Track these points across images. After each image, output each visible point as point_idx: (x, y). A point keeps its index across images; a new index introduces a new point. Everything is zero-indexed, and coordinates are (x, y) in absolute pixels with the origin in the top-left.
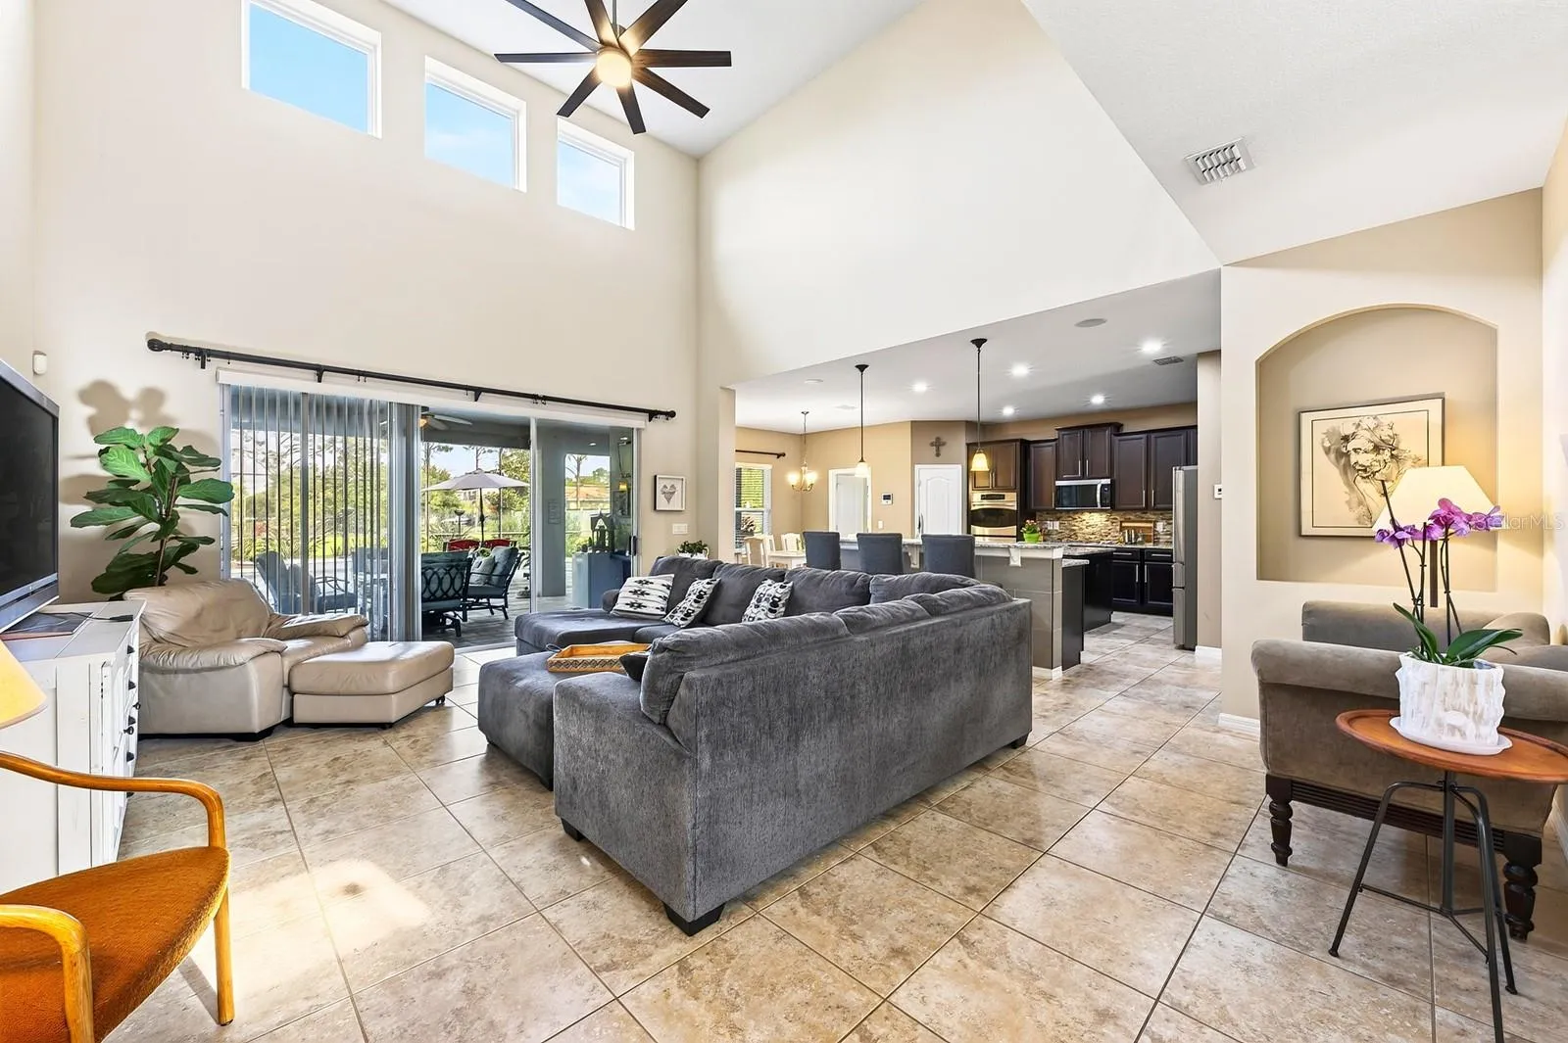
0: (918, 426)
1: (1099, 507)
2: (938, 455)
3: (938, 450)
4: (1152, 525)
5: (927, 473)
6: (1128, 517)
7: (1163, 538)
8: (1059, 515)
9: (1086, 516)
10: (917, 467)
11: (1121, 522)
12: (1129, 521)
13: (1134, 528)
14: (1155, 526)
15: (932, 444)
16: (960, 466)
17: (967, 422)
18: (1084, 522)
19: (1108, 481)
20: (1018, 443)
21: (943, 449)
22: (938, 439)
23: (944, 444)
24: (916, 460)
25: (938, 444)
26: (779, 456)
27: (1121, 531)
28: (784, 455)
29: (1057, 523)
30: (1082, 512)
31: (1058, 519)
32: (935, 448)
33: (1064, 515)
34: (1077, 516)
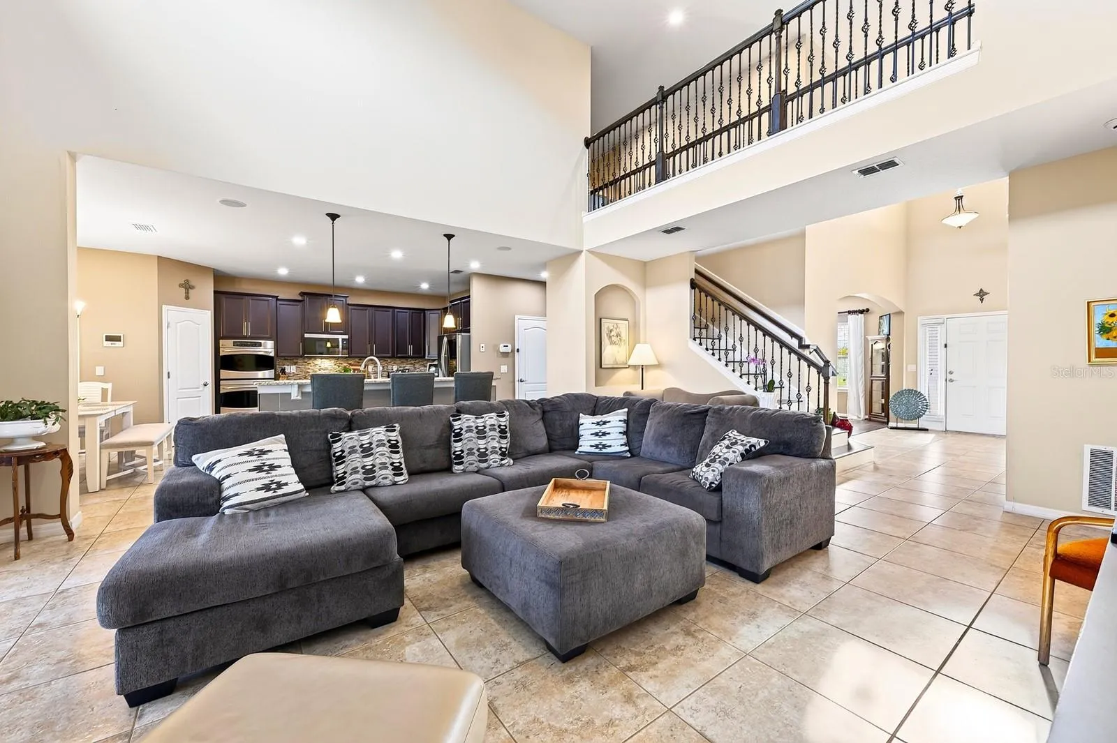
0: (165, 263)
2: (187, 298)
3: (187, 293)
5: (172, 313)
10: (165, 308)
15: (181, 286)
16: (210, 312)
19: (346, 337)
20: (274, 299)
21: (191, 292)
22: (187, 281)
23: (192, 287)
24: (163, 300)
25: (187, 287)
30: (315, 358)
31: (297, 363)
32: (183, 290)
33: (300, 361)
34: (311, 362)
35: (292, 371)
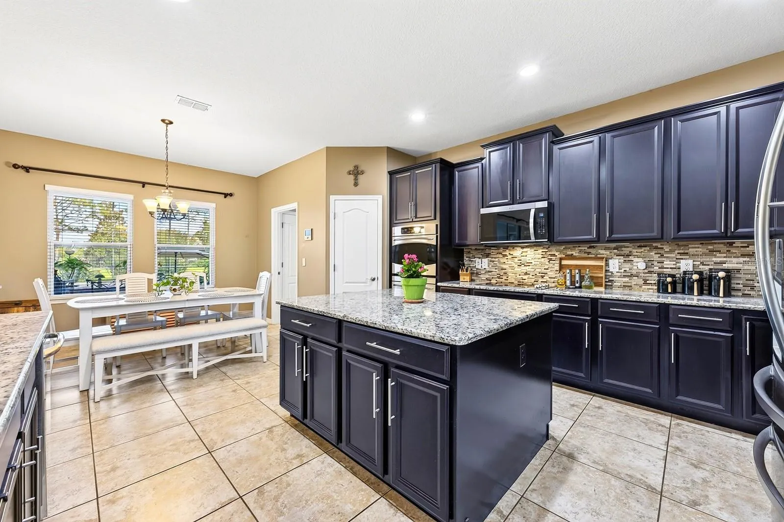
0: (333, 153)
1: (533, 239)
2: (356, 184)
3: (356, 179)
4: (603, 263)
5: (340, 204)
6: (569, 253)
7: (619, 281)
8: (487, 251)
9: (517, 252)
10: (332, 198)
11: (561, 259)
12: (571, 257)
13: (577, 266)
14: (607, 265)
15: (349, 173)
16: (382, 196)
17: (388, 148)
18: (516, 260)
19: (543, 205)
20: (438, 165)
21: (361, 178)
22: (356, 167)
23: (362, 173)
24: (331, 190)
25: (356, 173)
26: (226, 195)
27: (560, 270)
28: (231, 195)
29: (486, 261)
30: (513, 246)
31: (487, 256)
32: (352, 177)
33: (493, 251)
34: (507, 252)
35: (483, 267)
